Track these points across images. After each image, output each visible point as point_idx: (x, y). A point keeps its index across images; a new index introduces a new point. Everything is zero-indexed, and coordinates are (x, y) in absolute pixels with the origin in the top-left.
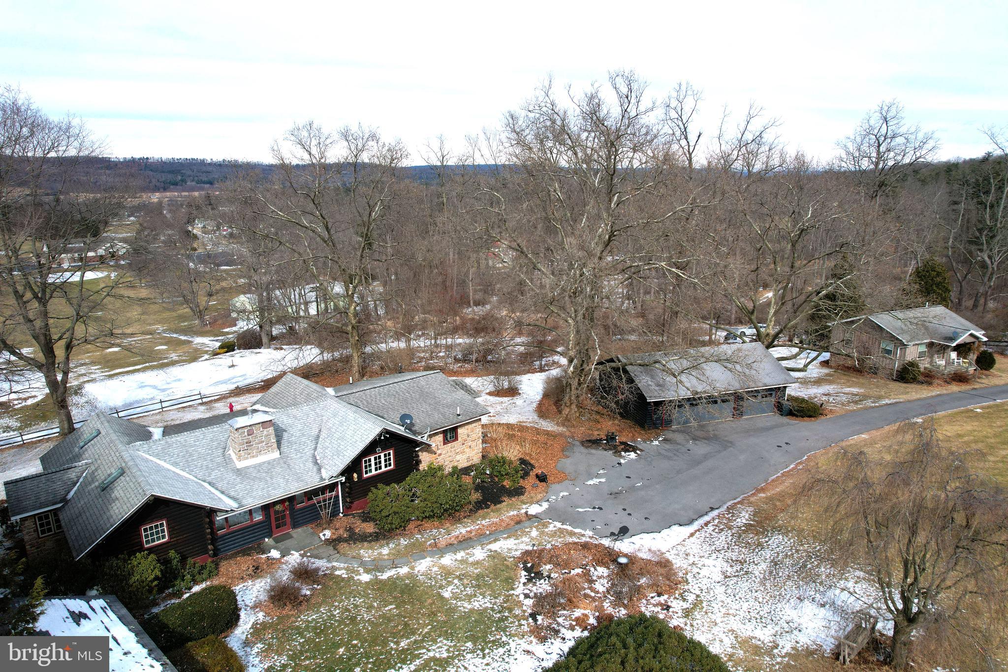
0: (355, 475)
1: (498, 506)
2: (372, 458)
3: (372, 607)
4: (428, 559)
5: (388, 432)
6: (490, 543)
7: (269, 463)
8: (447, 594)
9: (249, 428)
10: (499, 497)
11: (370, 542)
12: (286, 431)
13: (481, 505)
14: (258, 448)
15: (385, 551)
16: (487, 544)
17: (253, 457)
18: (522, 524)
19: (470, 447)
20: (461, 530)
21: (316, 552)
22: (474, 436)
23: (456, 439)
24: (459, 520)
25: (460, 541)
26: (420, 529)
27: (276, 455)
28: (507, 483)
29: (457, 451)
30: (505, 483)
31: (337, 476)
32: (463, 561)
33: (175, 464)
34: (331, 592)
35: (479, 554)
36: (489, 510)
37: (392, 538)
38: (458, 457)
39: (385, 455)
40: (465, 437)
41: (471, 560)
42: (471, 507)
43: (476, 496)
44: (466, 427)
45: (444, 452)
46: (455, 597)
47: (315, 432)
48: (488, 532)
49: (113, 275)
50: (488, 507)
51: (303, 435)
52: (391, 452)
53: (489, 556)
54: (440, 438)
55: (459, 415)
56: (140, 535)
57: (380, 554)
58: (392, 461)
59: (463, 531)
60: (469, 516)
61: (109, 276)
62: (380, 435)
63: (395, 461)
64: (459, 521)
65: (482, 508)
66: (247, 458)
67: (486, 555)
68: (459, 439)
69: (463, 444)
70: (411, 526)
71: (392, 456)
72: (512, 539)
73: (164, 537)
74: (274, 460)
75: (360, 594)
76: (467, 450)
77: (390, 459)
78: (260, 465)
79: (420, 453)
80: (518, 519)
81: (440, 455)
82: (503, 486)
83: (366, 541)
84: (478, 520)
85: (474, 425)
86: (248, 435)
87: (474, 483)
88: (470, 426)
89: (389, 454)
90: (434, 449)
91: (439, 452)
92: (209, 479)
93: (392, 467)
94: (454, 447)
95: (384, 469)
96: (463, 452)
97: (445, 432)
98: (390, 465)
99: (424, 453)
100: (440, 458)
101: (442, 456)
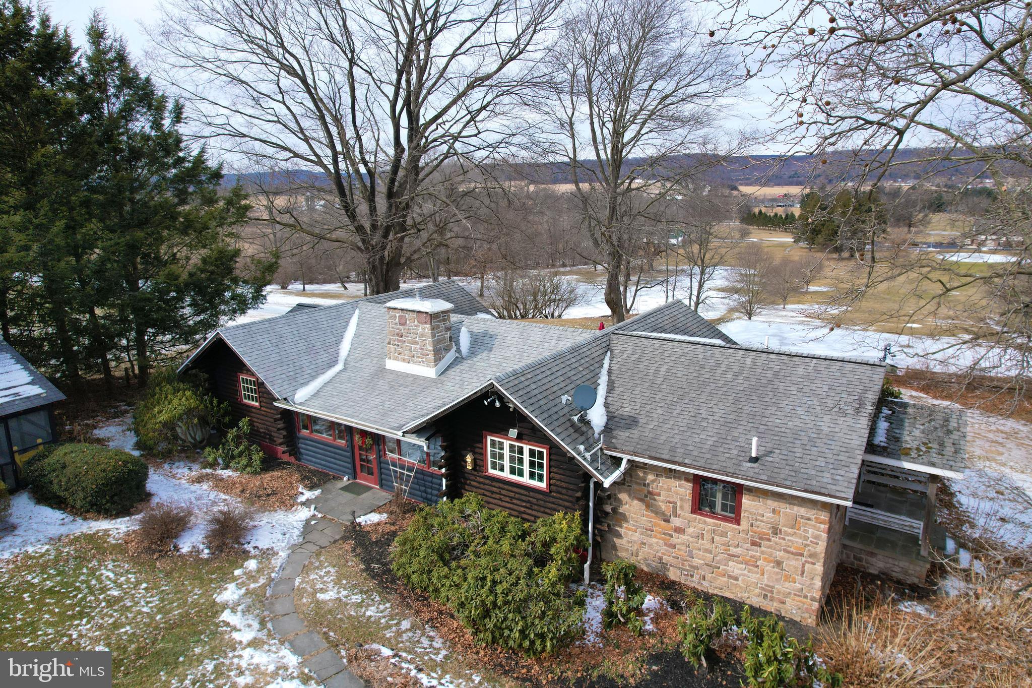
0: (469, 459)
2: (507, 445)
9: (401, 314)
11: (364, 570)
14: (410, 350)
15: (329, 595)
17: (404, 360)
22: (796, 542)
23: (738, 522)
26: (438, 619)
29: (733, 550)
34: (185, 572)
38: (734, 568)
39: (532, 453)
40: (765, 529)
44: (772, 503)
45: (692, 530)
54: (685, 490)
55: (755, 460)
58: (544, 474)
62: (485, 394)
63: (550, 477)
66: (396, 359)
68: (744, 524)
69: (754, 544)
71: (545, 462)
77: (540, 466)
81: (679, 530)
85: (802, 511)
86: (401, 324)
87: (679, 643)
88: (788, 509)
89: (540, 456)
90: (662, 506)
91: (676, 522)
93: (543, 485)
94: (724, 534)
95: (527, 480)
96: (752, 563)
97: (701, 483)
98: (540, 478)
99: (636, 502)
100: (677, 539)
101: (684, 538)
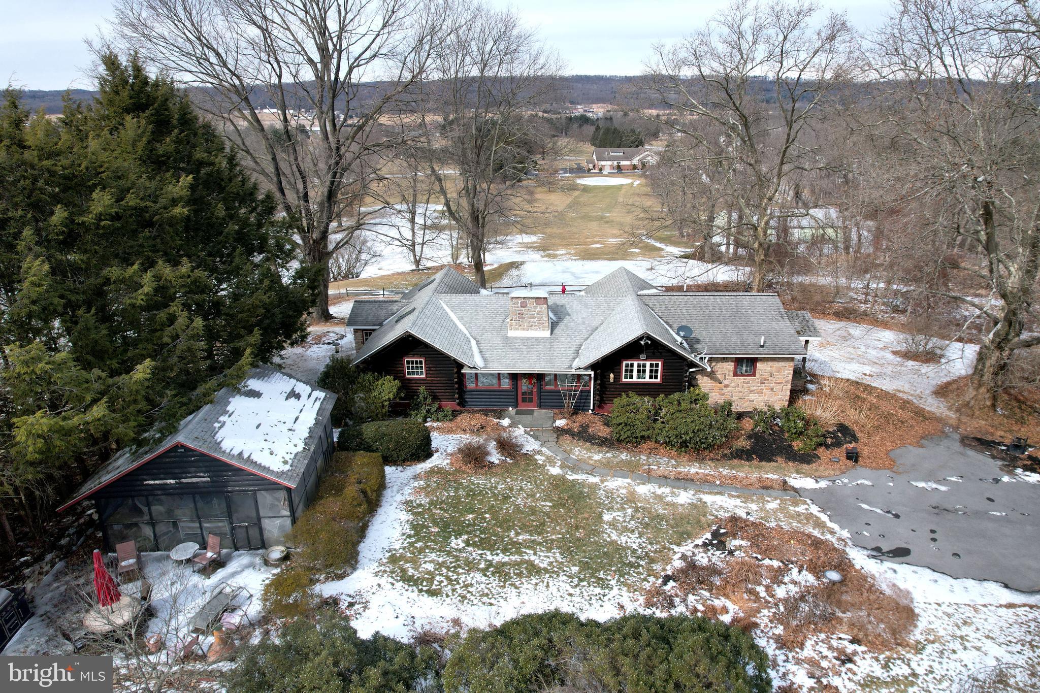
0: (612, 376)
1: (764, 463)
2: (636, 363)
3: (533, 496)
4: (629, 480)
5: (649, 337)
6: (710, 493)
7: (537, 339)
8: (607, 517)
9: (523, 300)
10: (773, 455)
11: (593, 444)
12: (569, 315)
13: (743, 455)
14: (529, 322)
15: (597, 457)
16: (704, 493)
17: (524, 329)
18: (770, 491)
19: (772, 389)
20: (694, 469)
21: (537, 433)
22: (779, 378)
23: (754, 375)
24: (703, 459)
25: (678, 479)
26: (651, 452)
27: (547, 334)
28: (797, 445)
29: (752, 389)
30: (794, 444)
31: (586, 368)
32: (660, 498)
33: (461, 319)
34: (515, 470)
35: (684, 497)
36: (747, 463)
37: (617, 449)
38: (752, 397)
39: (651, 365)
40: (767, 375)
41: (669, 499)
42: (727, 451)
43: (743, 443)
44: (770, 363)
45: (733, 384)
46: (613, 524)
47: (595, 323)
48: (718, 482)
49: (637, 183)
50: (749, 459)
51: (584, 323)
52: (660, 363)
53: (691, 504)
54: (730, 366)
55: (762, 346)
56: (403, 364)
57: (590, 458)
58: (659, 374)
59: (693, 470)
60: (718, 460)
61: (632, 184)
62: (641, 338)
63: (663, 375)
64: (701, 460)
65: (741, 459)
66: (517, 329)
67: (690, 501)
68: (757, 375)
69: (762, 383)
70: (645, 446)
71: (660, 368)
72: (738, 500)
73: (422, 373)
74: (543, 338)
75: (536, 481)
76: (768, 392)
77: (657, 371)
78: (528, 339)
79: (699, 377)
80: (769, 484)
81: (727, 386)
82: (790, 446)
83: (591, 442)
84: (723, 467)
85: (783, 364)
86: (522, 307)
87: (753, 430)
88: (777, 365)
89: (657, 365)
90: (719, 377)
91: (726, 382)
92: (479, 338)
93: (658, 380)
94: (748, 382)
95: (647, 380)
96: (760, 393)
97: (739, 361)
98: (656, 377)
99: (705, 378)
100: (725, 390)
101: (729, 389)
